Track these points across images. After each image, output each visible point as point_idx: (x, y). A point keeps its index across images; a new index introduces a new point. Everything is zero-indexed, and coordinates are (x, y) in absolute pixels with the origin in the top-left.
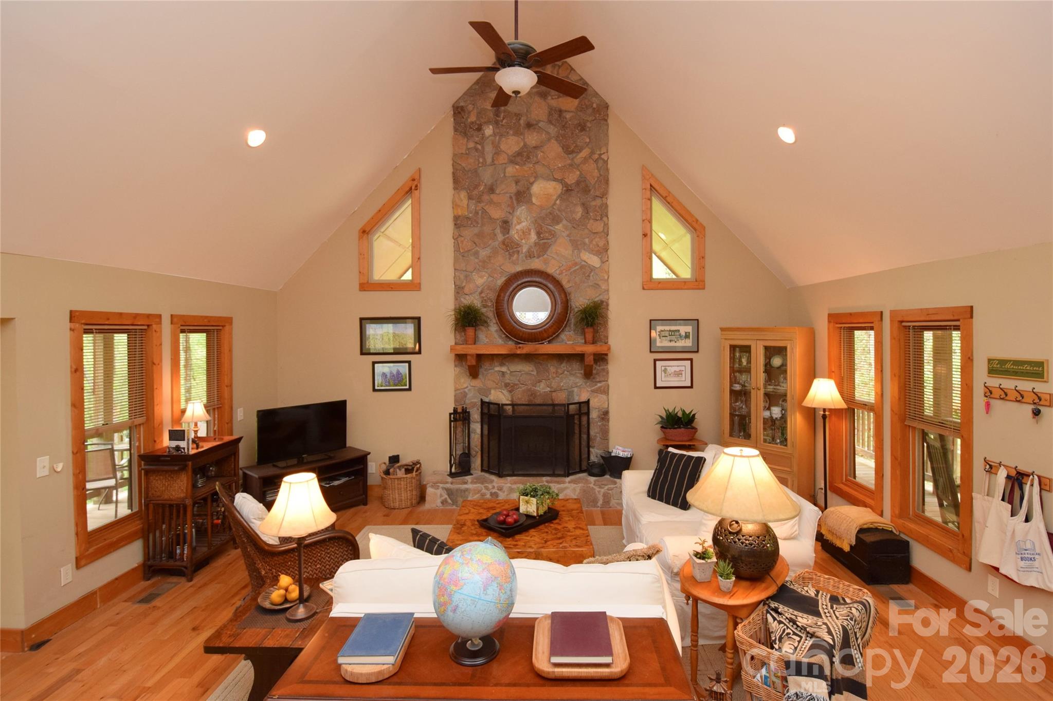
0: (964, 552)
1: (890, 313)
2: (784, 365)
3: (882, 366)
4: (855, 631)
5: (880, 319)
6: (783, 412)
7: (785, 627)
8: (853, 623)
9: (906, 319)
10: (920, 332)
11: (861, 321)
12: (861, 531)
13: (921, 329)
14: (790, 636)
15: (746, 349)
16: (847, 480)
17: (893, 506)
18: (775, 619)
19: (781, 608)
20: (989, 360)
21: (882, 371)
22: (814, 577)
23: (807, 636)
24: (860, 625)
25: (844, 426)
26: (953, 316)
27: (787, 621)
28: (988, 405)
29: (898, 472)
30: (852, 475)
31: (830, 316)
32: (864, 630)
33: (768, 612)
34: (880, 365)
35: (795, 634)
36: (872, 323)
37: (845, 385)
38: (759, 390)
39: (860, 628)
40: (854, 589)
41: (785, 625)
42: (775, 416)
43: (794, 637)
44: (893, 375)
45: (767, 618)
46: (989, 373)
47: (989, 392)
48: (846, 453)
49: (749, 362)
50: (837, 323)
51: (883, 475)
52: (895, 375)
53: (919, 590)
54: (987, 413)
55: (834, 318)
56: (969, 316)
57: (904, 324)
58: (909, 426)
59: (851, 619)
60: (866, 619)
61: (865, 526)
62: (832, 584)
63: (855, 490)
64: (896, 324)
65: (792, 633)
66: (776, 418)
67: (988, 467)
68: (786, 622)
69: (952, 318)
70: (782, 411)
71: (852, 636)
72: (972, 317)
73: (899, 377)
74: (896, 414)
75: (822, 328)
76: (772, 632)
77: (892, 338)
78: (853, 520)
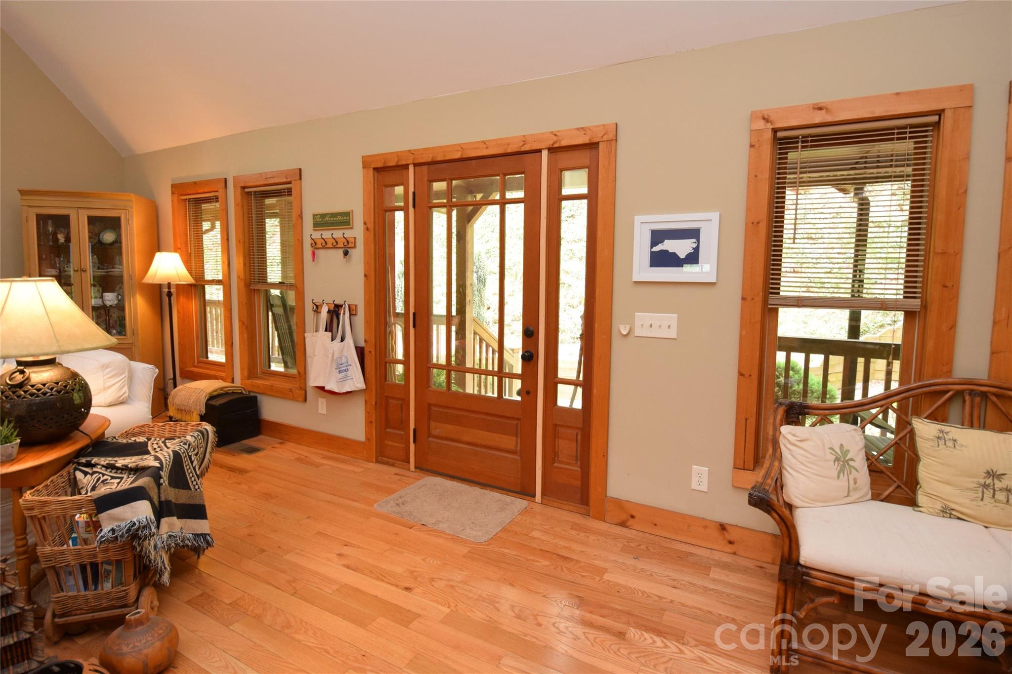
0: (301, 387)
1: (234, 179)
2: (118, 242)
3: (228, 235)
4: (190, 454)
5: (224, 185)
6: (120, 297)
7: (101, 475)
8: (186, 447)
9: (248, 184)
10: (261, 200)
11: (206, 190)
12: (212, 398)
13: (262, 197)
14: (108, 481)
15: (63, 222)
16: (199, 362)
17: (242, 369)
18: (86, 473)
19: (95, 460)
20: (314, 216)
21: (228, 239)
22: (147, 429)
23: (130, 474)
24: (196, 451)
25: (194, 306)
26: (287, 178)
27: (104, 469)
28: (314, 254)
29: (245, 335)
30: (205, 356)
31: (173, 186)
32: (201, 456)
33: (76, 469)
34: (226, 233)
35: (113, 478)
36: (217, 191)
37: (193, 261)
38: (85, 271)
39: (196, 455)
40: (193, 426)
41: (100, 473)
42: (108, 303)
43: (113, 481)
44: (238, 241)
45: (75, 478)
46: (314, 227)
47: (314, 244)
48: (197, 335)
49: (68, 239)
50: (181, 195)
51: (232, 343)
52: (240, 242)
53: (268, 438)
54: (313, 261)
55: (178, 188)
56: (298, 178)
57: (246, 190)
58: (254, 289)
59: (185, 444)
60: (204, 445)
61: (215, 393)
62: (167, 430)
63: (207, 369)
64: (239, 190)
65: (109, 478)
66: (111, 306)
67: (315, 307)
68: (103, 471)
69: (284, 180)
70: (117, 297)
71: (186, 460)
72: (300, 178)
73: (244, 243)
74: (242, 279)
75: (166, 201)
76: (82, 488)
77: (236, 205)
78: (202, 390)
